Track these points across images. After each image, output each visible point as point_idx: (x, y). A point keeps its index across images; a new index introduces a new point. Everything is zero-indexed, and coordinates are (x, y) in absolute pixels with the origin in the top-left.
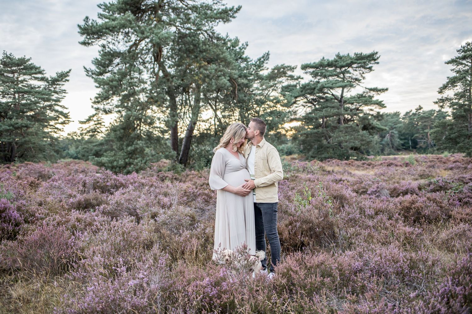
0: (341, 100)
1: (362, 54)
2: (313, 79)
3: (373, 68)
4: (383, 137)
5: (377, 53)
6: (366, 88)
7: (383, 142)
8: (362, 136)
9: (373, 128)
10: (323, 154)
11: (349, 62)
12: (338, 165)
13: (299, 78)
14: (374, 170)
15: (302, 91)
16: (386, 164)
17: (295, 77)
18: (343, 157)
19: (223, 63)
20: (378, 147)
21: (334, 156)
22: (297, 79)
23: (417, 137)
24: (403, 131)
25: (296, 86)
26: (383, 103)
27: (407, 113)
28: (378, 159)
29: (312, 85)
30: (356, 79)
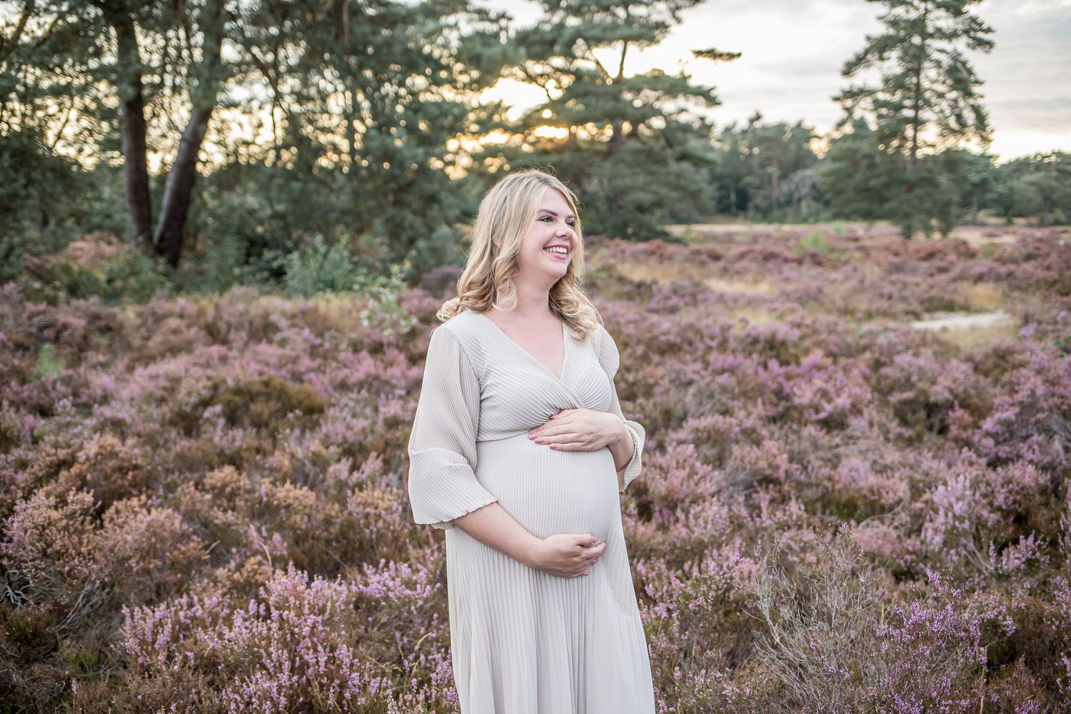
0: (620, 79)
2: (547, 17)
17: (493, 15)
21: (600, 228)
22: (496, 21)
23: (749, 185)
24: (719, 170)
25: (496, 36)
26: (713, 93)
27: (728, 130)
28: (693, 235)
29: (545, 32)
30: (657, 23)
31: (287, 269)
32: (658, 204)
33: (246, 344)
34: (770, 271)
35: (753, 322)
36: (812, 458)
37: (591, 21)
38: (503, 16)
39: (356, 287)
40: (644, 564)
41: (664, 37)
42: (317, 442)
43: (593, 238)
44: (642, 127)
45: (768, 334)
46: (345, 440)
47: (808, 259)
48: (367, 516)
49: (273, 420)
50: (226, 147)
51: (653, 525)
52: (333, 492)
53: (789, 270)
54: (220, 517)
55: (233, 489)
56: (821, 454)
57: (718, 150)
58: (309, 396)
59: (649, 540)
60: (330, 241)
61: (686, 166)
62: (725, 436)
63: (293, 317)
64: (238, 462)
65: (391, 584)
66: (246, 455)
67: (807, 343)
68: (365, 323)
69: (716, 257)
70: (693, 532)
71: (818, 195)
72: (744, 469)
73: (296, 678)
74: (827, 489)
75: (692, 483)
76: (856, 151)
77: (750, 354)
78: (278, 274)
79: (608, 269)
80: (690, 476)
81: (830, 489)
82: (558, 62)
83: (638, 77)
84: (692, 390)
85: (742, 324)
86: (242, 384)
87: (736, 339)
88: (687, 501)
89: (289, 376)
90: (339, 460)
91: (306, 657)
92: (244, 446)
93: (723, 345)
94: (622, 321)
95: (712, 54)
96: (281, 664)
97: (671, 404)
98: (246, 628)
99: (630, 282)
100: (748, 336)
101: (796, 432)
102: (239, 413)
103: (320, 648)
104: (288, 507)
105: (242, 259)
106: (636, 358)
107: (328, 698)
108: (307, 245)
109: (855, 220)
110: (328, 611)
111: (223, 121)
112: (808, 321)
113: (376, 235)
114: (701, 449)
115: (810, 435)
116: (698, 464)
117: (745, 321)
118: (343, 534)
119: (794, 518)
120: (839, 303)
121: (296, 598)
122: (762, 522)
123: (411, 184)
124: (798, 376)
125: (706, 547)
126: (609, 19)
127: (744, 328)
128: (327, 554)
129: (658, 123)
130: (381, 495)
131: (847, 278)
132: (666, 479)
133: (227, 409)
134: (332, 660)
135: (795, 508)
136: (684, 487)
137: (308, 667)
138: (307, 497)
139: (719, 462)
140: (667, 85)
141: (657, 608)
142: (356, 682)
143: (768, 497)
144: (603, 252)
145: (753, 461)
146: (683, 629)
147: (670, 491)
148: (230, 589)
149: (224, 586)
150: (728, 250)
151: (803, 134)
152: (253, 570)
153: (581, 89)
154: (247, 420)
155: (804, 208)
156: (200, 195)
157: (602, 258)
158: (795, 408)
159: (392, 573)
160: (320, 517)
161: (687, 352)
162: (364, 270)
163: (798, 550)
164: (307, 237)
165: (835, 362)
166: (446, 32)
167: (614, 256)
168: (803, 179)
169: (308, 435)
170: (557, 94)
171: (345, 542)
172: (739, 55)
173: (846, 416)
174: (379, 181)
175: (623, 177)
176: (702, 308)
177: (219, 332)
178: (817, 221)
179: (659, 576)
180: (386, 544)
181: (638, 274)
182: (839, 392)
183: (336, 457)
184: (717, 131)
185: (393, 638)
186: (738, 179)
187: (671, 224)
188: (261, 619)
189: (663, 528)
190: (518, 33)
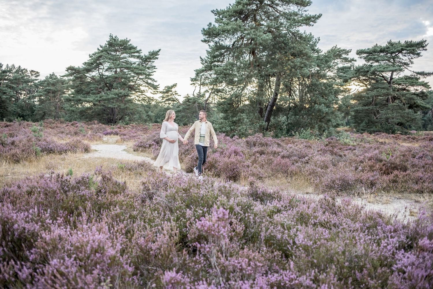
0: (391, 81)
1: (411, 42)
2: (366, 63)
3: (421, 54)
4: (425, 113)
5: (425, 41)
6: (413, 72)
7: (425, 118)
8: (408, 114)
9: (417, 106)
10: (372, 127)
11: (400, 49)
12: (387, 138)
13: (353, 60)
14: (418, 143)
15: (356, 74)
16: (428, 139)
18: (390, 131)
19: (305, 57)
20: (420, 123)
95: (423, 73)
153: (376, 86)
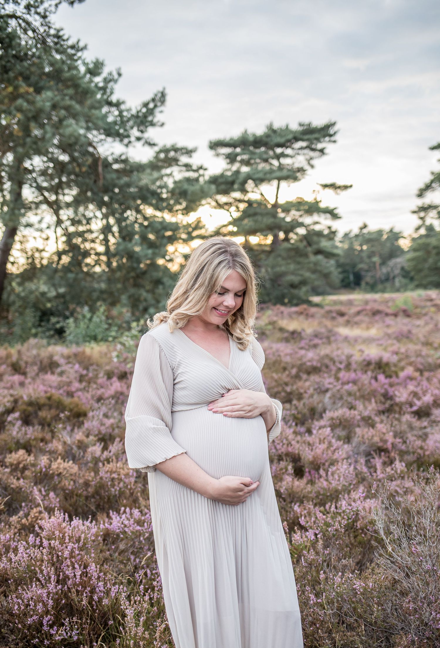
0: (276, 204)
2: (228, 167)
3: (326, 151)
5: (334, 124)
6: (317, 183)
8: (316, 264)
17: (194, 168)
21: (266, 298)
22: (196, 171)
23: (361, 269)
24: (342, 260)
25: (197, 180)
26: (336, 212)
27: (346, 235)
28: (327, 302)
29: (228, 176)
30: (298, 168)
31: (66, 329)
32: (303, 283)
33: (37, 375)
34: (377, 321)
35: (367, 352)
36: (409, 435)
37: (257, 169)
38: (201, 168)
39: (110, 339)
40: (299, 506)
41: (303, 178)
42: (81, 434)
43: (263, 306)
44: (291, 235)
45: (377, 359)
46: (100, 432)
47: (401, 314)
48: (113, 479)
49: (54, 422)
50: (26, 253)
51: (305, 480)
52: (91, 465)
53: (389, 320)
54: (14, 483)
55: (24, 465)
56: (415, 432)
57: (340, 247)
58: (77, 405)
59: (302, 490)
60: (93, 310)
61: (320, 257)
62: (351, 423)
63: (68, 357)
64: (29, 449)
65: (126, 522)
66: (33, 443)
67: (403, 364)
68: (115, 360)
69: (342, 314)
70: (330, 483)
71: (406, 274)
72: (364, 443)
73: (60, 587)
74: (420, 455)
75: (330, 452)
76: (428, 245)
77: (366, 372)
78: (60, 332)
79: (273, 323)
80: (328, 448)
81: (422, 455)
82: (237, 195)
83: (288, 203)
84: (328, 395)
85: (360, 353)
86: (33, 399)
87: (356, 363)
88: (327, 464)
89: (65, 394)
90: (95, 445)
91: (67, 572)
92: (33, 438)
93: (348, 367)
94: (282, 354)
95: (333, 186)
96: (50, 578)
97: (315, 404)
98: (26, 553)
99: (287, 331)
100: (364, 360)
101: (399, 420)
102: (31, 418)
103: (76, 566)
104: (59, 475)
105: (37, 323)
106: (292, 377)
107: (82, 601)
108: (78, 313)
109: (430, 289)
110: (82, 540)
111: (24, 236)
112: (403, 350)
113: (124, 306)
114: (335, 431)
115: (407, 421)
116: (333, 441)
117: (362, 351)
118: (97, 492)
119: (399, 472)
120: (422, 339)
121: (60, 532)
122: (377, 476)
123: (144, 273)
124: (398, 384)
125: (340, 493)
126: (267, 167)
127: (361, 356)
128: (87, 506)
129: (302, 231)
130: (122, 466)
131: (427, 324)
132: (312, 450)
133: (23, 415)
134: (85, 574)
135: (399, 466)
136: (325, 455)
137: (69, 579)
138: (72, 468)
139: (348, 439)
140: (306, 207)
141: (307, 533)
142: (102, 588)
143: (381, 461)
144: (269, 312)
145: (370, 438)
146: (326, 547)
147: (315, 458)
148: (19, 530)
149: (16, 528)
150: (349, 309)
151: (395, 236)
152: (35, 517)
153: (251, 211)
154: (35, 421)
155: (397, 282)
156: (10, 284)
157: (269, 316)
158: (397, 404)
159: (128, 515)
160: (81, 481)
161: (324, 372)
162: (116, 328)
163: (402, 493)
164: (79, 309)
165: (422, 374)
166: (165, 179)
167: (277, 315)
168: (396, 264)
169: (76, 430)
170: (236, 215)
171: (98, 497)
172: (351, 186)
173: (430, 408)
174: (124, 272)
175: (280, 266)
176: (334, 346)
177: (20, 368)
178: (406, 291)
179: (309, 514)
180: (125, 498)
181: (292, 325)
182: (425, 393)
183: (93, 443)
184: (340, 236)
185: (129, 560)
186: (354, 266)
187: (312, 296)
188: (36, 548)
189: (311, 482)
190: (211, 177)
